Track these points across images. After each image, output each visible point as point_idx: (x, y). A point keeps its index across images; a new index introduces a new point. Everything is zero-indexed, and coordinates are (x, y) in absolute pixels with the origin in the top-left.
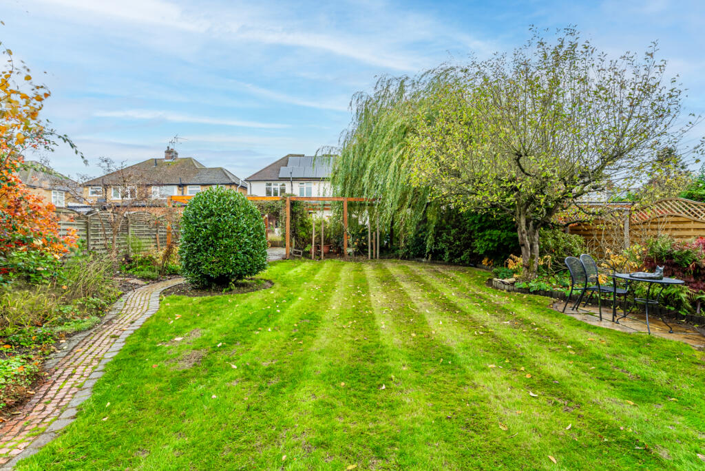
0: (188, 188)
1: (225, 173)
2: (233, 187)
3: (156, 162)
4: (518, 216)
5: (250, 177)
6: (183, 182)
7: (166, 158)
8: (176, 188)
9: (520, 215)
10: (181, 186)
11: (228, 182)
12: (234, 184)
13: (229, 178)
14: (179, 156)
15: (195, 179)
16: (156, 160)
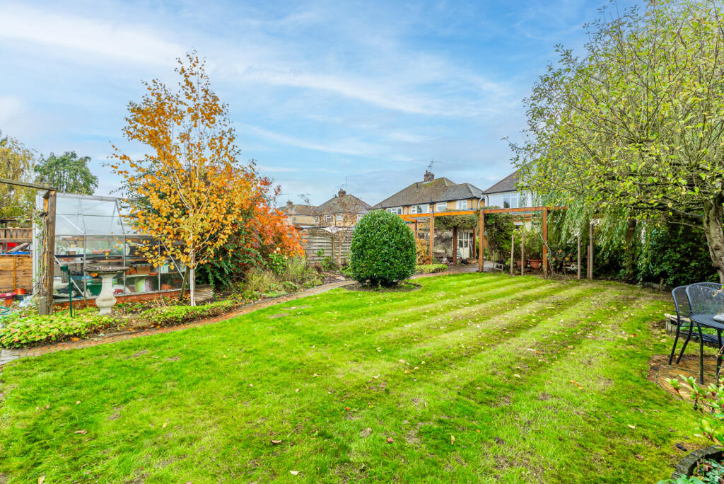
0: (437, 206)
1: (469, 189)
2: (475, 201)
3: (417, 185)
4: (705, 224)
5: (488, 190)
6: (434, 200)
7: (425, 181)
8: (428, 206)
9: (708, 222)
10: (432, 204)
11: (469, 196)
12: (475, 198)
13: (471, 192)
14: (435, 178)
15: (443, 197)
16: (417, 183)
